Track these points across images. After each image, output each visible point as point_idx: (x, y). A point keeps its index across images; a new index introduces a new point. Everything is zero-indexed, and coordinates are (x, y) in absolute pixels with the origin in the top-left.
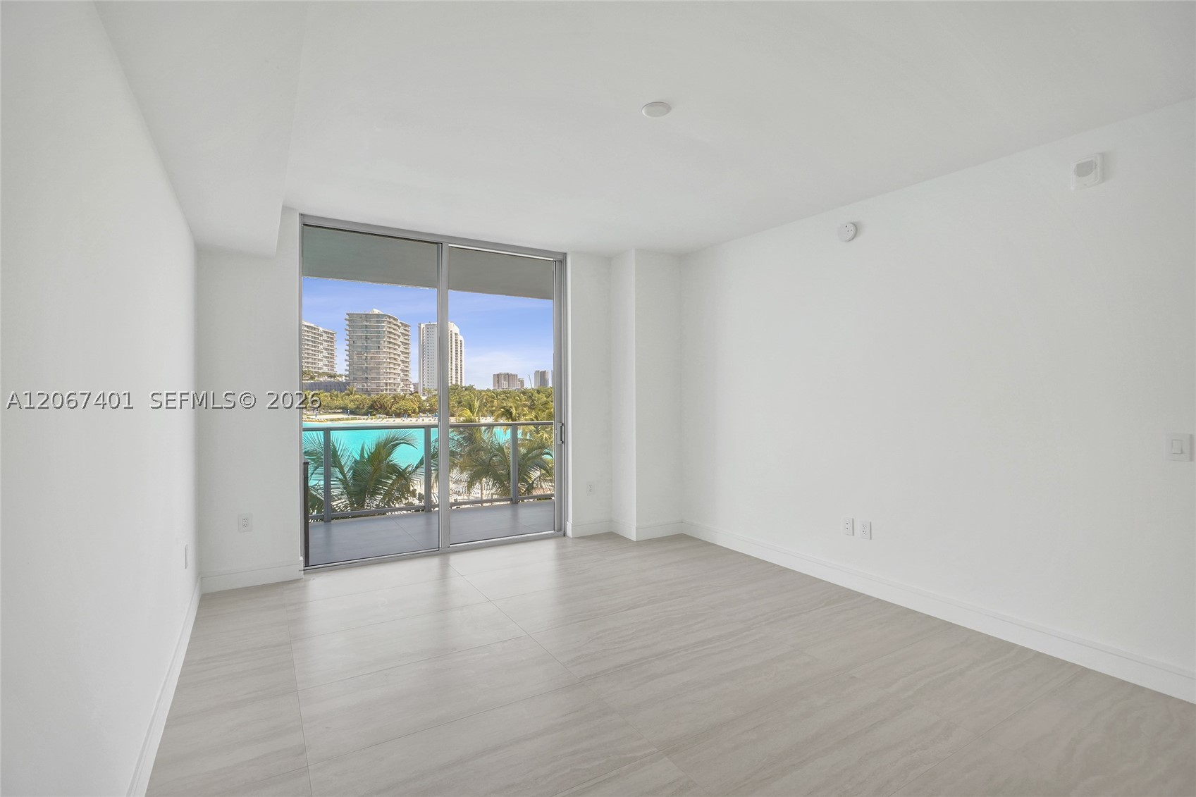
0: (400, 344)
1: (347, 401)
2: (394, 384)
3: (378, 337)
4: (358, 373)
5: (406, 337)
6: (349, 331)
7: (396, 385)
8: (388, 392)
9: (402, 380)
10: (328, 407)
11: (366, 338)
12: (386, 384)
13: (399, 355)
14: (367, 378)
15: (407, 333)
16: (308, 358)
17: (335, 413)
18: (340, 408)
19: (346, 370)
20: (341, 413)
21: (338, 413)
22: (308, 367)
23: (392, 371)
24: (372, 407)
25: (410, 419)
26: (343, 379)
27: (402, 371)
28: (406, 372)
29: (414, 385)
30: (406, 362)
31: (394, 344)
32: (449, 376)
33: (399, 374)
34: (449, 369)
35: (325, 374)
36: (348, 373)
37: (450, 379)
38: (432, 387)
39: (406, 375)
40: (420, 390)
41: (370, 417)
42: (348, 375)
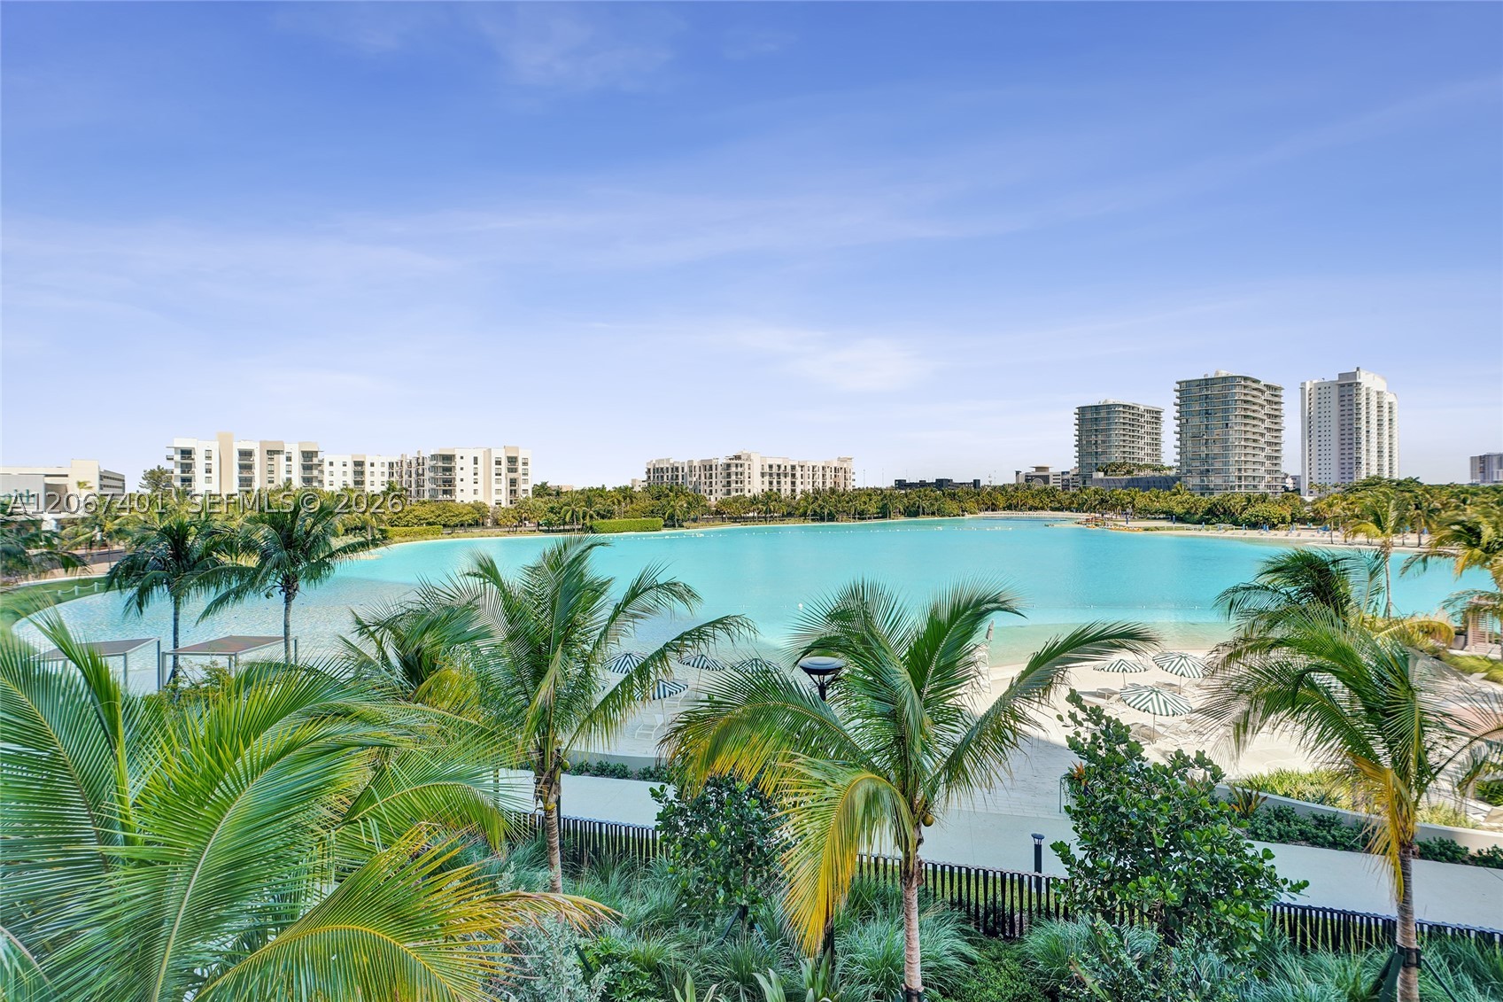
0: (1265, 417)
1: (1172, 504)
2: (1254, 477)
3: (1226, 410)
4: (1194, 465)
5: (1274, 407)
6: (1180, 406)
7: (1257, 480)
8: (1243, 490)
9: (1269, 472)
10: (1145, 510)
11: (1207, 413)
12: (1240, 478)
13: (1262, 435)
14: (1208, 471)
15: (1276, 399)
16: (1124, 446)
17: (1155, 519)
18: (1163, 512)
19: (1175, 461)
20: (1164, 519)
21: (1159, 519)
22: (1124, 458)
23: (1250, 458)
24: (1209, 511)
25: (1273, 532)
26: (1173, 473)
27: (1269, 458)
28: (1275, 459)
29: (1294, 478)
30: (1276, 444)
31: (1254, 418)
32: (1364, 462)
33: (1263, 464)
34: (1364, 452)
35: (1148, 466)
36: (1179, 464)
37: (1364, 467)
38: (1328, 481)
39: (1276, 464)
40: (1305, 486)
41: (1206, 526)
42: (1179, 468)
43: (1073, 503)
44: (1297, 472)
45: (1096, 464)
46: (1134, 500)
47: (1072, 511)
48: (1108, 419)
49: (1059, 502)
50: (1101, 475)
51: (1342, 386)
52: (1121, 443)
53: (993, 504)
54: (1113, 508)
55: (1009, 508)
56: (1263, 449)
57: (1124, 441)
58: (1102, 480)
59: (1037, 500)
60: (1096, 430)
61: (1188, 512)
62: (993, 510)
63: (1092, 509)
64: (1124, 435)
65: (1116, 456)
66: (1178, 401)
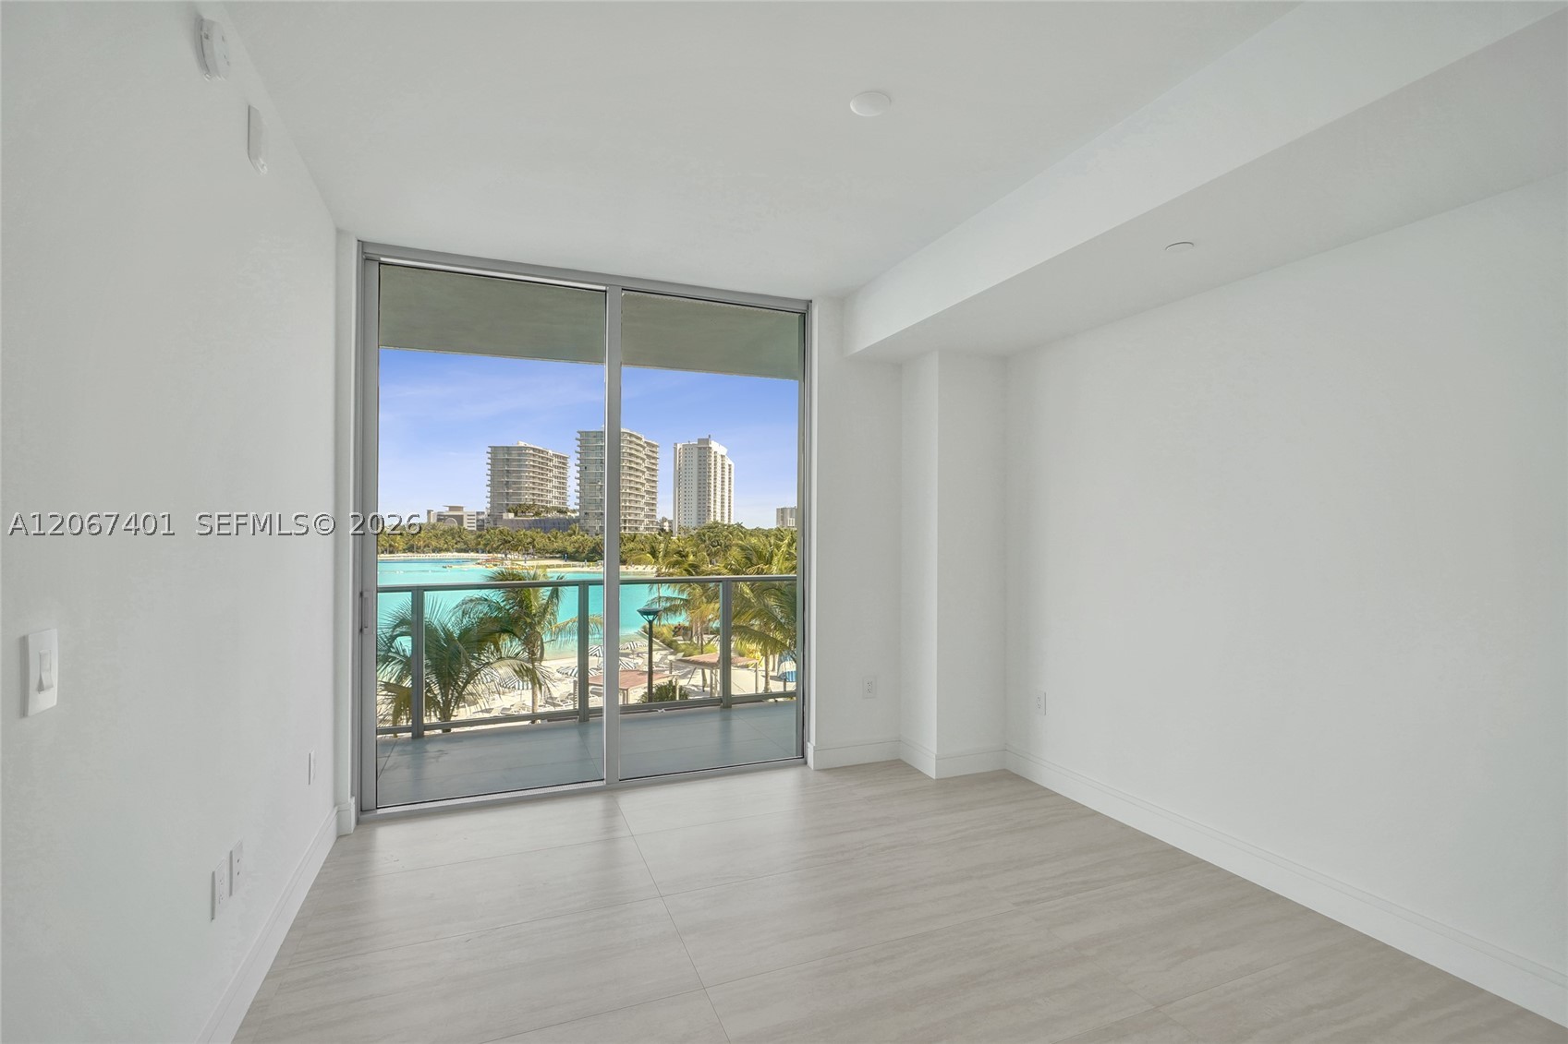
0: (645, 470)
1: (566, 544)
4: (590, 508)
5: (652, 461)
6: (581, 454)
7: (638, 522)
9: (646, 516)
10: (544, 549)
12: (626, 522)
15: (654, 455)
16: (534, 489)
17: (554, 557)
18: (559, 552)
19: (578, 504)
20: (559, 557)
22: (533, 499)
23: (633, 504)
24: (594, 550)
26: (575, 515)
27: (647, 504)
28: (652, 505)
29: (670, 522)
30: (653, 492)
31: (637, 470)
32: (712, 510)
33: (642, 509)
34: (712, 503)
35: (555, 508)
36: (578, 507)
37: (712, 514)
38: (690, 524)
39: (653, 510)
40: (676, 529)
41: (587, 563)
42: (579, 510)
43: (479, 544)
44: (671, 518)
45: (507, 505)
46: (534, 540)
47: (478, 552)
48: (519, 461)
49: (465, 543)
50: (511, 516)
51: (700, 448)
52: (531, 485)
53: (391, 545)
54: (514, 548)
55: (411, 549)
56: (643, 497)
57: (534, 483)
58: (512, 521)
59: (442, 542)
60: (508, 471)
61: (577, 552)
62: (391, 552)
63: (496, 550)
64: (534, 477)
65: (527, 498)
66: (578, 449)
